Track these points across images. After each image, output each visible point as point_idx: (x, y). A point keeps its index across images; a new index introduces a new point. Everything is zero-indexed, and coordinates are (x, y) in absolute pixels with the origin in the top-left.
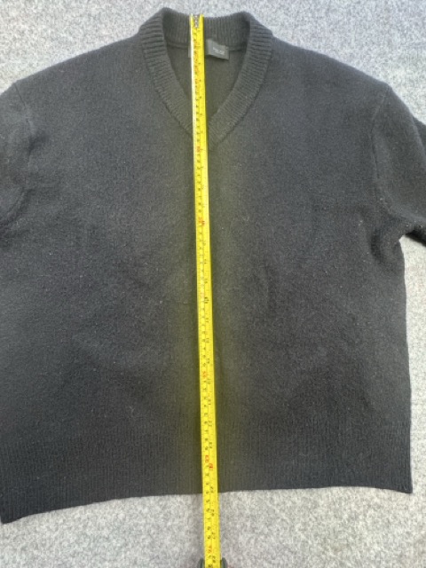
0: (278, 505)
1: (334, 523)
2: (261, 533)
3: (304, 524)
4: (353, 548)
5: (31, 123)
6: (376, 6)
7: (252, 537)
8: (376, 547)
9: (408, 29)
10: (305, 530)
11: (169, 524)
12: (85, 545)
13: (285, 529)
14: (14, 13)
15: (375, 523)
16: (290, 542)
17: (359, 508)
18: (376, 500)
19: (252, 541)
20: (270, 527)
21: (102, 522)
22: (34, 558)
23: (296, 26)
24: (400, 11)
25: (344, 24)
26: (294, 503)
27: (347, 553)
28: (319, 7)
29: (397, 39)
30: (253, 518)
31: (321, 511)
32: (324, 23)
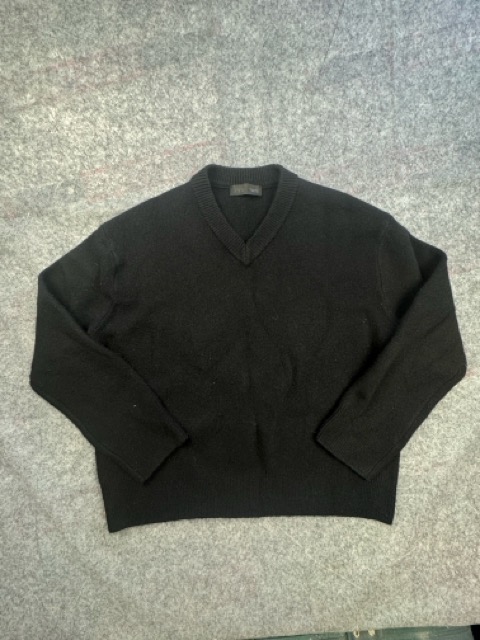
0: (293, 535)
1: (334, 549)
2: (280, 553)
3: (312, 549)
4: (347, 567)
5: (115, 255)
6: (386, 144)
7: (274, 555)
8: (363, 567)
9: (414, 162)
10: (312, 553)
11: (216, 543)
12: (160, 554)
13: (298, 551)
14: (97, 166)
15: (364, 550)
16: (301, 560)
17: (353, 540)
18: (366, 535)
19: (275, 558)
20: (287, 550)
21: (170, 539)
22: (127, 560)
23: (318, 165)
24: (406, 147)
25: (358, 160)
26: (305, 534)
27: (342, 570)
28: (337, 148)
29: (403, 169)
30: (276, 543)
31: (324, 541)
32: (341, 160)
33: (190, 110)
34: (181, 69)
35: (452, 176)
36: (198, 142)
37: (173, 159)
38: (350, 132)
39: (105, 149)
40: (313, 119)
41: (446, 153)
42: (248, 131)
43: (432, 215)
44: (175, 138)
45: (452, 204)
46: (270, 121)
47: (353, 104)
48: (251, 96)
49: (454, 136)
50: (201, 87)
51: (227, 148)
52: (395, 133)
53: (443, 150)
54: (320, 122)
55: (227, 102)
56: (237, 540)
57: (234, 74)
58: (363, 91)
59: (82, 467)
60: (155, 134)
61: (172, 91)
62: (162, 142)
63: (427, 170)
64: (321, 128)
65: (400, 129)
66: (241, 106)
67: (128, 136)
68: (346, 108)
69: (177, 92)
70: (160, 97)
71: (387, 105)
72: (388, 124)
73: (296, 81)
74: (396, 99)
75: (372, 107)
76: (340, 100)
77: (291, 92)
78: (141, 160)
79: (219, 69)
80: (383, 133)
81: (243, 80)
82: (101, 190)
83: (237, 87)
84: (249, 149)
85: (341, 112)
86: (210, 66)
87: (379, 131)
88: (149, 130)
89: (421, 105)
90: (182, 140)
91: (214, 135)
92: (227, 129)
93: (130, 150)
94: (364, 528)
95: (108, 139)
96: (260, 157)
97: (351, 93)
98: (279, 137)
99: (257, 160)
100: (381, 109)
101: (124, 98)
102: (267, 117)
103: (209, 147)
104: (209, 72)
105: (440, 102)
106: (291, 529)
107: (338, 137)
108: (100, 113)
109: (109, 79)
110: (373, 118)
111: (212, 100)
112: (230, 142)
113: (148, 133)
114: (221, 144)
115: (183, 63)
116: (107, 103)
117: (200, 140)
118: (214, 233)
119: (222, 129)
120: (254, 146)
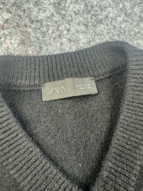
42: (58, 5)
51: (29, 30)
84: (62, 28)
92: (25, 6)
96: (81, 37)
99: (77, 41)
112: (32, 22)
114: (18, 26)
119: (19, 7)
120: (69, 22)
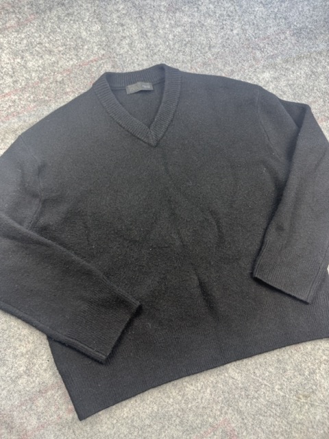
0: (260, 376)
1: (300, 379)
2: (253, 398)
3: (281, 385)
4: (317, 392)
6: (240, 39)
7: (247, 402)
10: (282, 388)
11: (190, 406)
12: (136, 434)
13: (269, 391)
14: (7, 91)
16: (275, 398)
17: (314, 365)
18: (324, 357)
19: (249, 404)
20: (258, 392)
21: (143, 415)
23: (192, 61)
24: (255, 38)
25: (222, 53)
26: (270, 372)
27: (314, 397)
28: (203, 46)
29: (258, 54)
31: (289, 373)
32: (209, 55)
33: (80, 37)
34: (67, 9)
35: (295, 53)
36: (91, 59)
37: (72, 75)
38: (210, 35)
39: (12, 77)
40: (179, 29)
41: (286, 38)
42: (130, 45)
43: (291, 82)
44: (71, 59)
45: (302, 72)
46: (147, 36)
47: (207, 15)
48: (127, 20)
49: (287, 26)
50: (86, 20)
51: (116, 60)
52: (244, 31)
53: (282, 37)
54: (185, 31)
55: (109, 27)
56: (208, 397)
57: (110, 8)
58: (211, 6)
59: (37, 366)
60: (53, 59)
61: (62, 26)
62: (60, 64)
63: (276, 52)
64: (187, 35)
65: (247, 27)
66: (121, 28)
67: (30, 64)
68: (203, 18)
69: (66, 26)
70: (54, 31)
71: (232, 12)
72: (237, 25)
73: (159, 6)
74: (237, 8)
75: (221, 15)
76: (196, 14)
77: (157, 14)
78: (45, 80)
79: (98, 6)
80: (235, 32)
81: (118, 11)
82: (12, 110)
83: (114, 16)
84: (134, 58)
85: (199, 22)
86: (89, 5)
87: (232, 30)
88: (47, 56)
89: (256, 9)
90: (77, 60)
91: (103, 52)
92: (113, 46)
93: (33, 74)
94: (320, 351)
95: (13, 69)
97: (203, 8)
98: (156, 46)
99: (143, 65)
100: (229, 16)
101: (23, 36)
102: (143, 34)
103: (101, 62)
104: (90, 9)
105: (270, 6)
106: (256, 371)
107: (202, 39)
108: (3, 50)
109: (8, 25)
110: (224, 22)
111: (96, 27)
112: (117, 55)
113: (48, 59)
114: (110, 57)
115: (67, 6)
116: (9, 43)
117: (92, 58)
118: (121, 126)
119: (109, 47)
120: (137, 55)
